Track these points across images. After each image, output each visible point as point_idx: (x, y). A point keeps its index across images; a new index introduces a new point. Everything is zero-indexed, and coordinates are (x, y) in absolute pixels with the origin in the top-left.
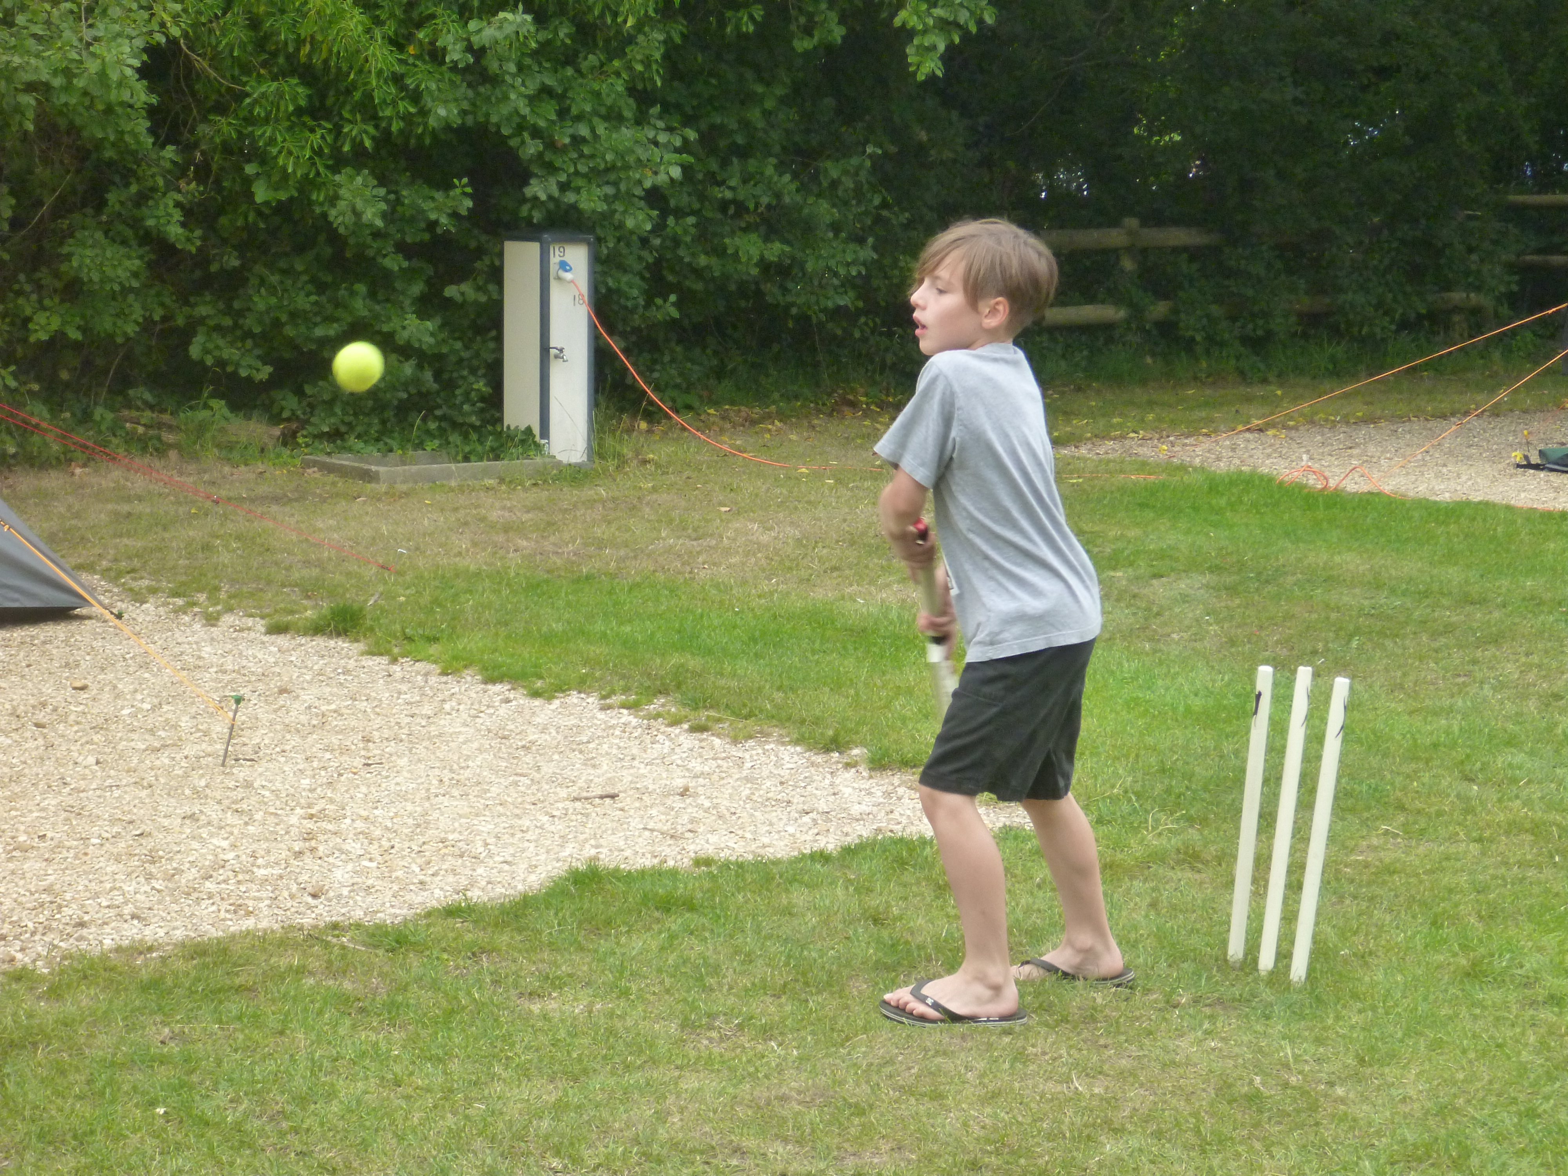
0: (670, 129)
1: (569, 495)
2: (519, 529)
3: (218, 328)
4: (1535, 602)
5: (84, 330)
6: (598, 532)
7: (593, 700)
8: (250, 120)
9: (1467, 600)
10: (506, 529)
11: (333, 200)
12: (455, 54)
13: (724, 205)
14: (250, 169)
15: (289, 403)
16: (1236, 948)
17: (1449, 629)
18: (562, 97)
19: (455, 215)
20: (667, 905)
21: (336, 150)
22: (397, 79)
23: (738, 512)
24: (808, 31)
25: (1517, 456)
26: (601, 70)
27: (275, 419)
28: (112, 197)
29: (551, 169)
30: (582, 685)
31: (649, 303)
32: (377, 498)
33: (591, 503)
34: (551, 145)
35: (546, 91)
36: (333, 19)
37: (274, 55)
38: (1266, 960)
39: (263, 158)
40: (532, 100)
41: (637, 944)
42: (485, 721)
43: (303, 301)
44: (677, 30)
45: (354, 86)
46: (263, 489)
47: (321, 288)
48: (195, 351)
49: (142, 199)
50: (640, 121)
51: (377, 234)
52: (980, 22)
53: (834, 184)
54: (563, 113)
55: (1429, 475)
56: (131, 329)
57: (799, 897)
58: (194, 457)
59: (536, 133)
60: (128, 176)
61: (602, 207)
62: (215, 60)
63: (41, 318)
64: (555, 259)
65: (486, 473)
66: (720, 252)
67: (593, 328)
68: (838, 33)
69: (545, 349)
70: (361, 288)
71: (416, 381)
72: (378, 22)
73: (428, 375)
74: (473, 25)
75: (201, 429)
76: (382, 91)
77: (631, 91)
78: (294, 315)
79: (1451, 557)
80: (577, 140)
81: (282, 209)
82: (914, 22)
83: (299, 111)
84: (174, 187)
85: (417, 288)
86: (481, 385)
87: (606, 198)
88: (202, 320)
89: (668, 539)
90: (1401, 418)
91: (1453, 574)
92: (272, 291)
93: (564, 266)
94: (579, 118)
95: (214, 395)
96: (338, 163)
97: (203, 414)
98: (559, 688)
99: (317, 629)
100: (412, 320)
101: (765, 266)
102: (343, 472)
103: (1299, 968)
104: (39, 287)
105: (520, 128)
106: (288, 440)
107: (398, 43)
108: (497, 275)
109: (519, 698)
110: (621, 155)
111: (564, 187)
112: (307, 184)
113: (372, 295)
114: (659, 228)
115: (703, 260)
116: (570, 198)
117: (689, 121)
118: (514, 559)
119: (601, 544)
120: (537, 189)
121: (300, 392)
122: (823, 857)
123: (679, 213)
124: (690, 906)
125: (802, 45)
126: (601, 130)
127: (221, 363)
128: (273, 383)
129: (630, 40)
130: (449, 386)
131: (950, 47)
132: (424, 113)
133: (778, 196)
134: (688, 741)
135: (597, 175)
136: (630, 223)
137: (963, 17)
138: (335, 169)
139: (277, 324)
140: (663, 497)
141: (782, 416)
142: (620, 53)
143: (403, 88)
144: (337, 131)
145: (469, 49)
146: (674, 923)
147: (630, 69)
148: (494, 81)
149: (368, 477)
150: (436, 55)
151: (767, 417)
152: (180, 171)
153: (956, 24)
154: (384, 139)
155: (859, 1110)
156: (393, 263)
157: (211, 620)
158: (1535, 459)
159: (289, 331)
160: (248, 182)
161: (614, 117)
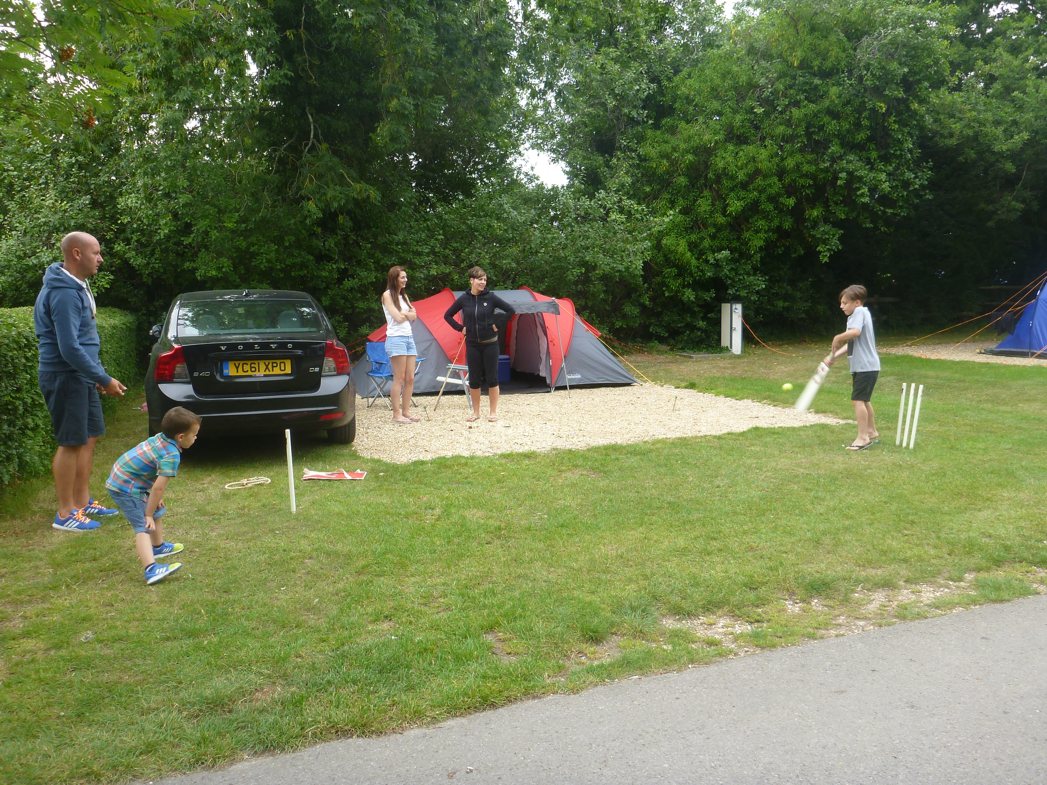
0: (762, 276)
1: (738, 361)
2: (727, 368)
3: (656, 325)
4: (977, 381)
5: (627, 325)
6: (746, 368)
7: (750, 401)
8: (664, 277)
9: (960, 381)
10: (724, 368)
11: (683, 295)
12: (712, 261)
13: (774, 293)
14: (664, 289)
15: (672, 342)
16: (898, 442)
17: (955, 387)
18: (736, 270)
19: (711, 298)
20: (774, 433)
21: (684, 283)
22: (698, 267)
23: (779, 364)
24: (795, 252)
25: (978, 351)
26: (745, 264)
27: (669, 345)
28: (633, 296)
29: (734, 287)
30: (747, 398)
31: (756, 316)
32: (693, 362)
33: (743, 363)
34: (734, 281)
35: (732, 269)
36: (683, 255)
37: (670, 263)
38: (904, 444)
39: (667, 286)
40: (729, 271)
41: (768, 439)
42: (727, 404)
43: (675, 318)
44: (763, 254)
45: (688, 269)
46: (668, 360)
47: (679, 315)
48: (651, 330)
49: (640, 296)
50: (755, 274)
51: (693, 302)
52: (838, 249)
53: (801, 288)
54: (736, 274)
55: (954, 355)
56: (637, 325)
57: (802, 433)
58: (651, 354)
59: (730, 278)
60: (636, 291)
61: (746, 295)
62: (656, 264)
63: (617, 323)
64: (734, 307)
65: (718, 356)
66: (773, 305)
67: (743, 323)
68: (802, 252)
69: (731, 328)
70: (689, 315)
71: (700, 336)
72: (694, 255)
73: (703, 335)
74: (716, 254)
75: (652, 347)
76: (694, 270)
77: (752, 268)
78: (674, 321)
79: (956, 372)
80: (740, 280)
81: (671, 298)
82: (821, 249)
83: (675, 275)
84: (646, 293)
85: (701, 315)
86: (716, 337)
87: (747, 293)
88: (652, 323)
89: (762, 370)
90: (948, 343)
91: (957, 376)
92: (669, 316)
93: (736, 309)
94: (740, 275)
95: (656, 340)
96: (684, 287)
97: (653, 344)
98: (743, 398)
99: (686, 387)
100: (701, 322)
101: (783, 307)
102: (685, 356)
103: (912, 446)
104: (616, 316)
105: (726, 278)
106: (672, 350)
107: (697, 259)
108: (720, 311)
109: (733, 400)
110: (750, 283)
111: (736, 291)
112: (677, 292)
113: (691, 317)
114: (759, 299)
115: (769, 307)
116: (738, 293)
117: (766, 274)
118: (727, 375)
119: (747, 371)
120: (730, 291)
121: (674, 339)
122: (806, 427)
123: (763, 296)
124: (778, 433)
125: (794, 256)
126: (745, 277)
127: (657, 332)
128: (668, 337)
129: (752, 256)
130: (708, 337)
131: (831, 255)
132: (704, 274)
133: (787, 291)
134: (773, 408)
135: (745, 287)
136: (752, 298)
137: (834, 247)
138: (683, 288)
139: (669, 324)
140: (760, 361)
141: (787, 344)
142: (750, 259)
143: (699, 269)
144: (684, 279)
145: (715, 260)
146: (775, 436)
147: (752, 263)
148: (721, 267)
149: (690, 357)
150: (707, 261)
151: (784, 344)
152: (648, 289)
153: (832, 249)
154: (695, 281)
155: (817, 465)
156: (696, 309)
157: (662, 386)
158: (983, 351)
159: (672, 325)
160: (664, 292)
161: (748, 274)
